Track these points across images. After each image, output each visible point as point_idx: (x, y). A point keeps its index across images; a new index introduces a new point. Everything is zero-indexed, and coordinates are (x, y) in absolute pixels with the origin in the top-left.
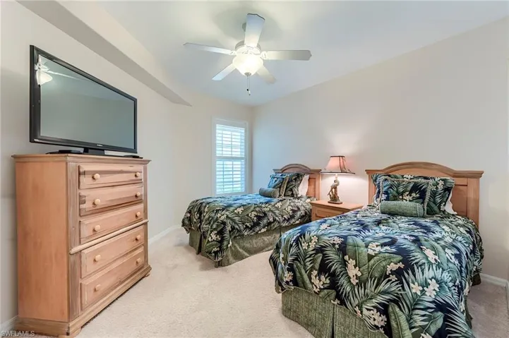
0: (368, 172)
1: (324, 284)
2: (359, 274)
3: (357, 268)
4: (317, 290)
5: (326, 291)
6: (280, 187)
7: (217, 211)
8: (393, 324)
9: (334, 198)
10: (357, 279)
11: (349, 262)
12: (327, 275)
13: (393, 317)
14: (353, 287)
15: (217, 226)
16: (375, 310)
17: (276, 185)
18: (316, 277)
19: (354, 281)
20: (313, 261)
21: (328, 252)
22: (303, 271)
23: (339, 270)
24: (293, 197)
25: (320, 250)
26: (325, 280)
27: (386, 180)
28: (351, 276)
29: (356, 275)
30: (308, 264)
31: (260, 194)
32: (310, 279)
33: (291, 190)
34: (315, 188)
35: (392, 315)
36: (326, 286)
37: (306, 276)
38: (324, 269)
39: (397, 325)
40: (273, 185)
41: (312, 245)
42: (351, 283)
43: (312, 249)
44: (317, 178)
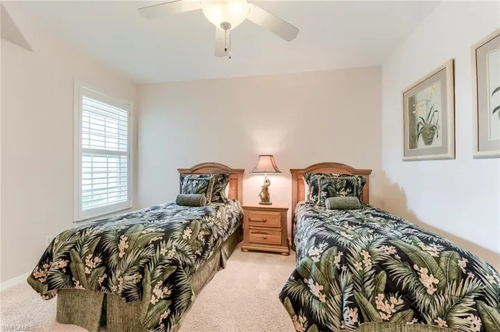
0: (292, 171)
1: (396, 306)
2: (436, 281)
3: (431, 275)
4: (387, 318)
5: (399, 314)
6: (206, 192)
7: (156, 244)
8: (488, 321)
9: (266, 199)
10: (435, 287)
11: (420, 271)
12: (396, 294)
13: (486, 315)
14: (432, 298)
15: (163, 271)
16: (472, 315)
17: (201, 189)
18: (383, 301)
19: (431, 291)
20: (376, 282)
21: (391, 267)
22: (365, 300)
23: (412, 284)
24: (223, 202)
25: (380, 266)
26: (395, 301)
27: (323, 178)
28: (428, 286)
29: (433, 283)
30: (368, 289)
31: (177, 204)
32: (375, 305)
33: (219, 194)
34: (237, 190)
35: (484, 313)
36: (399, 308)
37: (369, 306)
38: (392, 288)
39: (492, 321)
40: (195, 190)
41: (368, 263)
42: (428, 295)
43: (371, 267)
44: (239, 178)
